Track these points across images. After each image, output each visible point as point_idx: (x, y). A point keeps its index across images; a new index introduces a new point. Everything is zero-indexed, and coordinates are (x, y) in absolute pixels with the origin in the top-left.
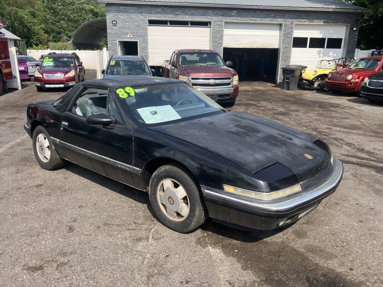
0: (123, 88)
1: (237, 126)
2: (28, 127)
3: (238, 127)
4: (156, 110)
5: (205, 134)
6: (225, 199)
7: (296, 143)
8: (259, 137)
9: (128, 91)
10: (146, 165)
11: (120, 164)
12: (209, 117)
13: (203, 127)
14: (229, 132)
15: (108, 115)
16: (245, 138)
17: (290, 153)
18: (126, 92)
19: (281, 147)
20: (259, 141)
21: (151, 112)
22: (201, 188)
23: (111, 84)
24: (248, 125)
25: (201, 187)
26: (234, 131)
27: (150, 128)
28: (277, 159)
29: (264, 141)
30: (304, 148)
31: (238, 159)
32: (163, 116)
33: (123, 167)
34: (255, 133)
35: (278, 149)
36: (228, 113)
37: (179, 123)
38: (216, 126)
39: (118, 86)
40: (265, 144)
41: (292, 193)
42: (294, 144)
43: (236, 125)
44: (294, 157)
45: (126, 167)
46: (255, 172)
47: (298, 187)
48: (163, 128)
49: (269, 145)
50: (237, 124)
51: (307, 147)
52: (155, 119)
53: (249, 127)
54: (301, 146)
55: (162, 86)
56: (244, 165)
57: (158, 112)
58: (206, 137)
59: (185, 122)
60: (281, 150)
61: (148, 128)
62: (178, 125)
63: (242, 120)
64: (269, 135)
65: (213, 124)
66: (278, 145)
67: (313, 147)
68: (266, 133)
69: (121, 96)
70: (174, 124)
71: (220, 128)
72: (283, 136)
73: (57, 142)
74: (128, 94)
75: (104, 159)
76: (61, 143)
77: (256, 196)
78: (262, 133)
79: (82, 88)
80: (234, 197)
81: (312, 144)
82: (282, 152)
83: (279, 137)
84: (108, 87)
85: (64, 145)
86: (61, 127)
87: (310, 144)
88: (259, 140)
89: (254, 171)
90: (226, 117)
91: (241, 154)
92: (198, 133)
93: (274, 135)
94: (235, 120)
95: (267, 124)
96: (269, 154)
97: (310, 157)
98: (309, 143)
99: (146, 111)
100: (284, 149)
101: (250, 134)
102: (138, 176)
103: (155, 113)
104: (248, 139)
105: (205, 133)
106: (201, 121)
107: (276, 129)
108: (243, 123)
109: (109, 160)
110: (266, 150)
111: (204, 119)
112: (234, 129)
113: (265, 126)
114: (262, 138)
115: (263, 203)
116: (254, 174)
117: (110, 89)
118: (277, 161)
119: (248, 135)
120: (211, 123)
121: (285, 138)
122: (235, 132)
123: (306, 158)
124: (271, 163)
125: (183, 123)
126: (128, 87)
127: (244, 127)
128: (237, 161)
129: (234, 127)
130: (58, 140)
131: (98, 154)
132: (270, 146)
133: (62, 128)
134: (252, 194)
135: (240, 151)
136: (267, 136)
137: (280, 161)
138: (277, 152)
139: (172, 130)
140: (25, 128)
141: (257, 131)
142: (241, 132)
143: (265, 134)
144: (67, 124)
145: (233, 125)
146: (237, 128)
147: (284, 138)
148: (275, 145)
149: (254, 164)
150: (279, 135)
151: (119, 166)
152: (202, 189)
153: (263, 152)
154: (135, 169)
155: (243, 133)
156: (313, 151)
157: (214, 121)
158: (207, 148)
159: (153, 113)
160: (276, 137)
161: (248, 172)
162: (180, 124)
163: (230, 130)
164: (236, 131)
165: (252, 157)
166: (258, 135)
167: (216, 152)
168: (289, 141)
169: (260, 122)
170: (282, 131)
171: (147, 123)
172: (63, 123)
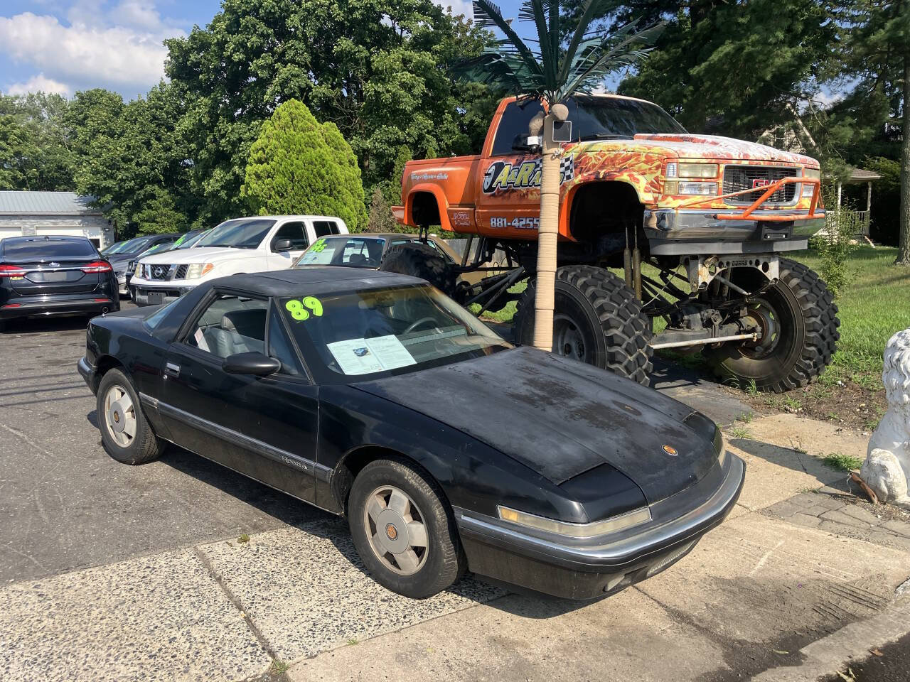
0: (300, 298)
1: (531, 382)
2: (88, 369)
3: (531, 386)
4: (365, 346)
5: (464, 400)
6: (500, 535)
7: (647, 422)
8: (574, 407)
9: (310, 306)
10: (345, 463)
11: (289, 457)
12: (472, 362)
13: (461, 385)
14: (512, 396)
15: (267, 354)
16: (544, 410)
17: (633, 444)
18: (305, 308)
19: (617, 429)
20: (572, 417)
21: (356, 351)
22: (453, 512)
23: (274, 290)
24: (553, 380)
25: (455, 510)
26: (523, 394)
27: (353, 384)
28: (605, 456)
29: (582, 417)
30: (663, 432)
31: (527, 455)
32: (379, 358)
33: (296, 464)
34: (564, 398)
35: (609, 435)
36: (514, 352)
37: (413, 374)
38: (486, 383)
39: (290, 294)
40: (583, 424)
41: (633, 525)
42: (642, 423)
43: (528, 380)
44: (639, 451)
45: (302, 463)
46: (560, 482)
47: (646, 513)
48: (380, 385)
49: (591, 425)
50: (530, 377)
51: (671, 431)
52: (364, 365)
53: (555, 384)
54: (656, 429)
55: (378, 293)
56: (540, 467)
57: (369, 350)
58: (466, 406)
59: (426, 372)
60: (615, 437)
61: (350, 384)
62: (411, 379)
63: (541, 368)
64: (594, 403)
65: (482, 376)
66: (609, 426)
67: (681, 430)
68: (587, 400)
69: (295, 316)
70: (402, 377)
71: (495, 386)
72: (622, 406)
73: (153, 404)
74: (310, 311)
75: (255, 444)
76: (161, 406)
77: (560, 529)
78: (580, 398)
79: (213, 293)
80: (518, 532)
81: (680, 424)
82: (617, 441)
83: (614, 409)
84: (268, 297)
85: (168, 412)
86: (163, 374)
87: (675, 424)
88: (572, 415)
89: (558, 479)
90: (509, 361)
91: (535, 444)
92: (449, 398)
93: (604, 403)
94: (527, 368)
95: (592, 378)
96: (589, 446)
97: (673, 452)
98: (675, 422)
99: (345, 348)
100: (621, 435)
101: (555, 401)
102: (326, 483)
103: (365, 352)
104: (551, 411)
105: (463, 398)
106: (457, 369)
107: (610, 390)
108: (541, 375)
109: (267, 448)
110: (584, 436)
111: (462, 366)
112: (524, 390)
113: (587, 382)
114: (579, 411)
115: (575, 545)
116: (560, 485)
117: (272, 300)
118: (604, 458)
119: (551, 404)
120: (477, 376)
121: (626, 409)
122: (526, 396)
123: (665, 454)
124: (593, 465)
125: (420, 375)
126: (310, 296)
127: (543, 387)
128: (525, 459)
129: (525, 384)
130: (156, 401)
131: (243, 433)
132: (594, 428)
133: (166, 377)
134: (554, 527)
135: (532, 438)
136: (589, 405)
137: (611, 461)
138: (606, 440)
139: (398, 390)
140: (81, 370)
141: (570, 394)
142: (538, 395)
143: (586, 402)
144: (177, 368)
145: (522, 381)
146: (528, 387)
147: (624, 411)
148: (603, 426)
149: (559, 467)
150: (615, 402)
151: (288, 461)
152: (456, 514)
153: (579, 441)
154: (320, 469)
155: (543, 398)
156: (680, 439)
157: (484, 371)
158: (468, 430)
159: (360, 352)
160: (608, 408)
161: (546, 483)
162: (413, 377)
163: (516, 392)
164: (528, 394)
165: (556, 452)
166: (572, 403)
167: (485, 440)
168: (634, 417)
169: (578, 372)
170: (621, 394)
171: (347, 373)
172: (170, 365)
